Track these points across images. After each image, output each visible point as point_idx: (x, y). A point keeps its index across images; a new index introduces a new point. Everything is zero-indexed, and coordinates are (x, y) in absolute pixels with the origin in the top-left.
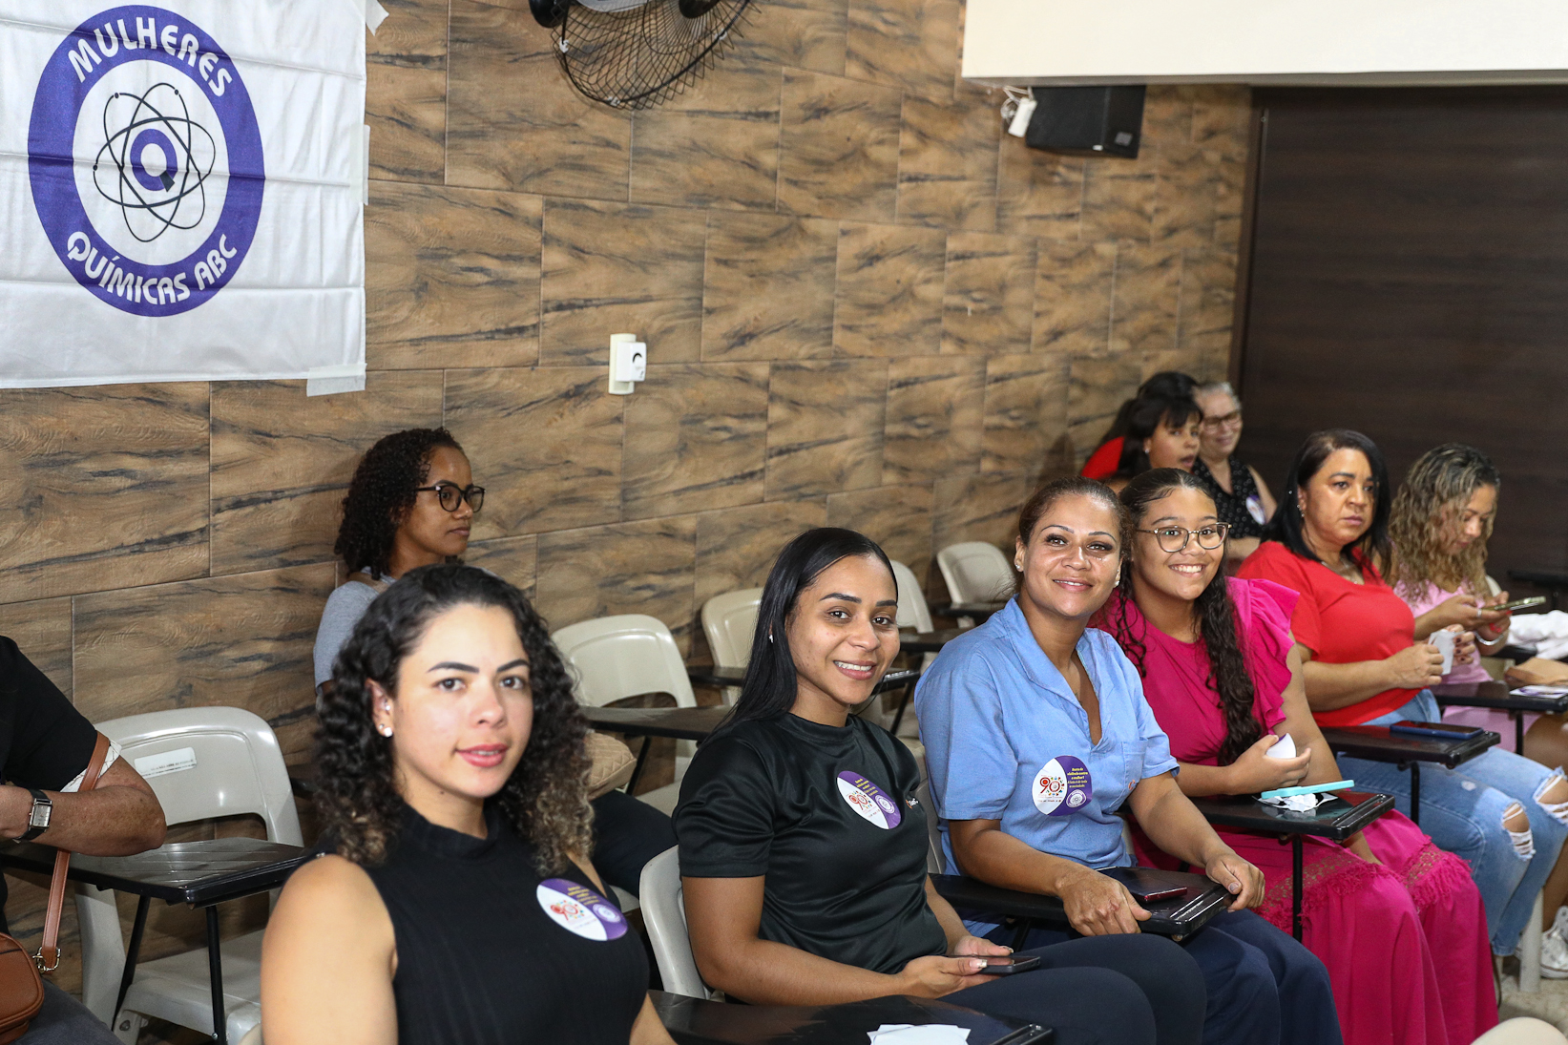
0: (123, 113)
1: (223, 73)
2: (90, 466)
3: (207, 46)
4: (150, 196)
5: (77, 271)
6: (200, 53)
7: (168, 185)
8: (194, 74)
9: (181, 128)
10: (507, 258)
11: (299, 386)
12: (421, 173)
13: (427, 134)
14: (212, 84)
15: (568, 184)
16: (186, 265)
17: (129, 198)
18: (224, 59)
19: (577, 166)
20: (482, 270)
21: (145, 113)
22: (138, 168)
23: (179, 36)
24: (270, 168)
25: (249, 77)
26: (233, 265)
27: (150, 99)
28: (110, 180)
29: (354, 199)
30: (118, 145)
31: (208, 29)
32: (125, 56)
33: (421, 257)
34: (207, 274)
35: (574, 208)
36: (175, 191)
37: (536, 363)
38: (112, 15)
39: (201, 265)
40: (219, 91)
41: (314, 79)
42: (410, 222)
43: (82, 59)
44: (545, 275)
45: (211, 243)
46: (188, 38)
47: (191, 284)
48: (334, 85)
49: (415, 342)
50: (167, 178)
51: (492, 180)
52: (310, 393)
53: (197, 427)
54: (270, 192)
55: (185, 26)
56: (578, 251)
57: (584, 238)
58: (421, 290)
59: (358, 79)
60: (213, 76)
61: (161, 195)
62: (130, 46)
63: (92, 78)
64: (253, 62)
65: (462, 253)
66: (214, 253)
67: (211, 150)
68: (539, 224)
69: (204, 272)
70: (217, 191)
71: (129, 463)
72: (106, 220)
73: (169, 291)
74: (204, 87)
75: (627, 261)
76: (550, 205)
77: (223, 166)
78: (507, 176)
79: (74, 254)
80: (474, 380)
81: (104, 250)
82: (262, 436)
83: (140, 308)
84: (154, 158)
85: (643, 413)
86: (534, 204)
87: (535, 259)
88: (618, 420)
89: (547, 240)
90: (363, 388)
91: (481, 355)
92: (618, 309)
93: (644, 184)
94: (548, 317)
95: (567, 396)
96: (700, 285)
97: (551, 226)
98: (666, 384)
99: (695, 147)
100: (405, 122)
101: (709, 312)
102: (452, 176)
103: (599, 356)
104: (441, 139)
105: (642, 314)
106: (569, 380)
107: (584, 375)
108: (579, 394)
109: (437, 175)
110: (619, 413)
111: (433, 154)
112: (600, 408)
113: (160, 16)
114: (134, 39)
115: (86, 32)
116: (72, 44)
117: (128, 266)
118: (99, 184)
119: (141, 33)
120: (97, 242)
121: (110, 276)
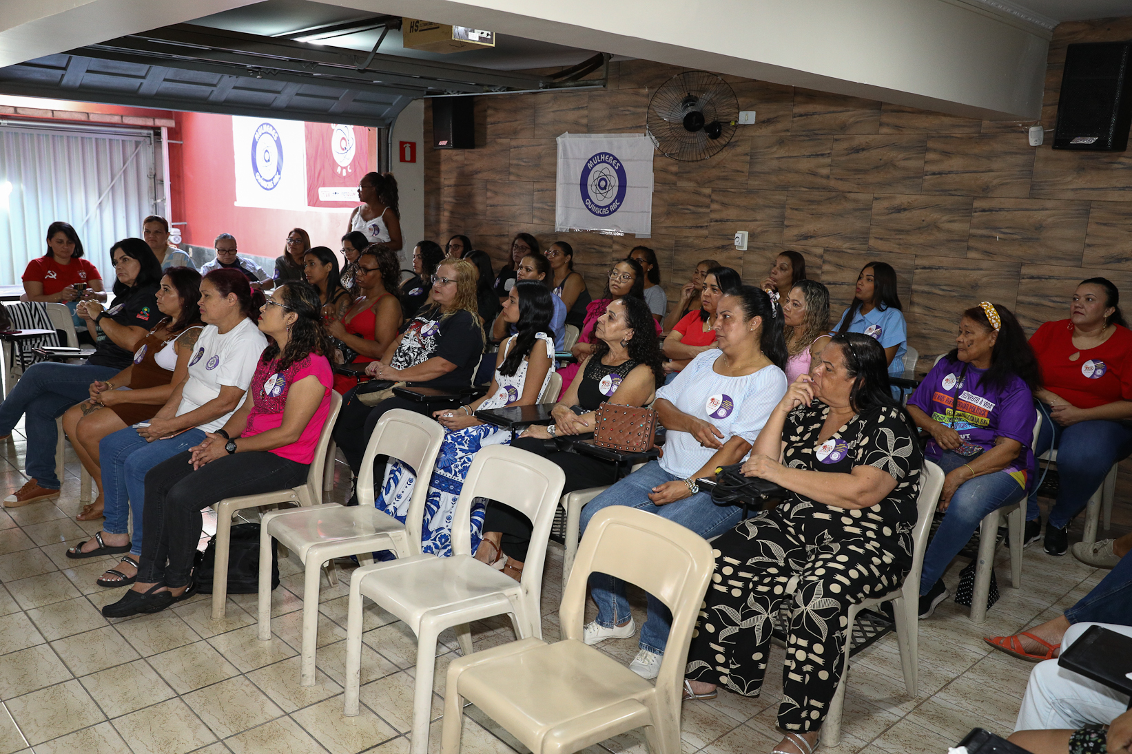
0: (596, 175)
1: (618, 164)
2: (588, 246)
3: (615, 158)
4: (602, 191)
5: (587, 206)
6: (613, 161)
7: (606, 189)
8: (611, 165)
9: (609, 177)
10: (697, 206)
11: (634, 235)
12: (669, 184)
13: (672, 173)
15: (721, 185)
16: (608, 206)
17: (598, 192)
18: (618, 161)
19: (725, 179)
20: (688, 209)
21: (602, 174)
22: (599, 185)
23: (609, 158)
25: (624, 165)
26: (618, 206)
27: (603, 171)
28: (594, 188)
29: (651, 190)
30: (596, 181)
31: (615, 155)
32: (598, 163)
33: (668, 205)
35: (724, 191)
36: (607, 190)
37: (707, 237)
38: (596, 155)
39: (611, 206)
40: (617, 168)
42: (666, 196)
43: (590, 165)
44: (711, 211)
45: (614, 201)
46: (611, 157)
47: (609, 209)
48: (644, 164)
49: (666, 227)
50: (605, 188)
51: (692, 184)
52: (636, 237)
53: (610, 241)
55: (610, 155)
56: (724, 204)
57: (726, 200)
58: (668, 214)
59: (651, 161)
60: (616, 165)
61: (604, 191)
62: (599, 161)
63: (592, 168)
64: (624, 160)
65: (682, 204)
66: (614, 204)
67: (614, 181)
68: (710, 196)
69: (612, 208)
70: (616, 190)
71: (596, 247)
72: (593, 196)
73: (605, 211)
74: (614, 167)
75: (746, 208)
76: (714, 191)
77: (617, 184)
78: (698, 183)
79: (587, 203)
80: (684, 239)
81: (593, 203)
82: (624, 245)
83: (599, 215)
84: (603, 183)
85: (752, 257)
86: (707, 191)
87: (708, 206)
88: (740, 258)
89: (712, 201)
90: (650, 237)
91: (687, 232)
92: (741, 223)
93: (754, 183)
94: (712, 224)
95: (719, 248)
96: (783, 217)
97: (714, 197)
98: (763, 249)
99: (780, 169)
100: (665, 171)
101: (787, 226)
102: (680, 184)
103: (732, 237)
104: (676, 174)
105: (752, 225)
106: (720, 243)
107: (726, 242)
108: (723, 248)
109: (675, 184)
110: (741, 256)
111: (673, 178)
112: (732, 253)
113: (606, 154)
114: (600, 159)
115: (591, 159)
116: (588, 162)
117: (596, 206)
118: (592, 190)
119: (602, 158)
120: (591, 201)
121: (594, 208)
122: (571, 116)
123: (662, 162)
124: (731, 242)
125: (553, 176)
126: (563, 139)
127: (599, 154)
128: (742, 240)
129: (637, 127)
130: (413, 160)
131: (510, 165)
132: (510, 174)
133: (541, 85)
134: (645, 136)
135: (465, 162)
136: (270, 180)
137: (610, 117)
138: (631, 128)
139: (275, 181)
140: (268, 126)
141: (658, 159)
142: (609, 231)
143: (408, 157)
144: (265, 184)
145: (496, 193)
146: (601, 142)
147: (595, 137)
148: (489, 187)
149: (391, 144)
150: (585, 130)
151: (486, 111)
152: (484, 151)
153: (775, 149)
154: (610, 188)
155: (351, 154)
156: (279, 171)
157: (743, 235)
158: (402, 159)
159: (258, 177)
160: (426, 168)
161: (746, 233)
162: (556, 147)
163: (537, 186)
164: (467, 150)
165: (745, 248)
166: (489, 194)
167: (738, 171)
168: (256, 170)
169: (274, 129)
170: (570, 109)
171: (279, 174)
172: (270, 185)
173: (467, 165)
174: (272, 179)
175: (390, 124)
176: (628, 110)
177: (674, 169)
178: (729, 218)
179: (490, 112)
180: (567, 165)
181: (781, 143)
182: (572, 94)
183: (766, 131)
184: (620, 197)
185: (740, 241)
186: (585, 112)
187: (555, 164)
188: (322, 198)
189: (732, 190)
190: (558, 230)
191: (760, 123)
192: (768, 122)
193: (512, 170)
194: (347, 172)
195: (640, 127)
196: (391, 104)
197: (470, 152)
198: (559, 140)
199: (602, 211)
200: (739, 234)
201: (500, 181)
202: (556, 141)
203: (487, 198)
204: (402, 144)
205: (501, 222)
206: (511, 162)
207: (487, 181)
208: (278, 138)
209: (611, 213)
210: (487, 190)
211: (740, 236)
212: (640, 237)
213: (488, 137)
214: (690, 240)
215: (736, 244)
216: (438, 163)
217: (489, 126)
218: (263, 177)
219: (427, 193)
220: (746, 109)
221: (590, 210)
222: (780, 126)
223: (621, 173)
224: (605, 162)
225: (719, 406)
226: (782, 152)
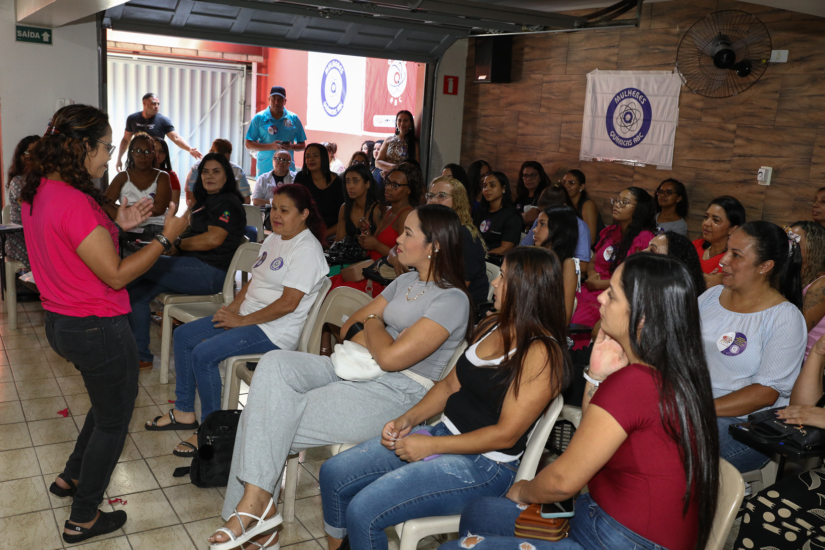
0: (623, 109)
1: (644, 99)
2: (610, 175)
3: (641, 94)
4: (626, 124)
5: (611, 138)
6: (639, 96)
8: (638, 100)
9: (634, 111)
10: (721, 141)
11: (655, 166)
12: (694, 119)
13: (697, 109)
14: (641, 102)
15: (747, 121)
16: (632, 138)
17: (622, 125)
18: (645, 96)
19: (752, 115)
20: (711, 144)
21: (628, 108)
22: (624, 118)
23: (636, 93)
24: (653, 118)
25: (650, 99)
26: (642, 139)
27: (629, 106)
28: (619, 120)
29: (675, 125)
30: (621, 115)
31: (642, 91)
32: (625, 98)
33: (692, 139)
34: (636, 140)
35: (750, 128)
36: (631, 123)
37: (729, 171)
38: (623, 91)
39: (635, 138)
40: (643, 103)
41: (665, 98)
42: (690, 131)
43: (617, 100)
44: (735, 146)
45: (638, 134)
46: (638, 93)
47: (633, 143)
48: (670, 99)
49: (687, 160)
50: (630, 121)
51: (717, 120)
52: (657, 168)
53: (631, 172)
54: (652, 123)
55: (637, 90)
56: (749, 140)
57: (751, 136)
58: (691, 148)
59: (677, 96)
60: (642, 100)
61: (629, 124)
62: (626, 96)
63: (619, 103)
64: (651, 96)
65: (705, 139)
66: (638, 136)
67: (639, 115)
68: (735, 132)
69: (635, 140)
70: (640, 123)
71: (617, 176)
72: (618, 129)
73: (629, 143)
74: (640, 102)
75: (772, 144)
76: (739, 126)
77: (642, 117)
78: (723, 119)
79: (611, 135)
80: (705, 173)
81: (617, 135)
82: (645, 176)
83: (623, 147)
84: (628, 117)
85: (775, 193)
86: (732, 127)
87: (732, 142)
88: (762, 193)
89: (737, 137)
90: (671, 169)
91: (708, 166)
92: (765, 158)
93: (782, 120)
94: (735, 158)
95: (740, 182)
96: (811, 154)
97: (739, 132)
98: (787, 185)
99: (811, 107)
100: (691, 106)
101: (814, 164)
102: (704, 119)
103: (755, 172)
104: (701, 110)
105: (777, 161)
106: (741, 177)
107: (748, 177)
108: (745, 182)
109: (700, 119)
110: (764, 191)
111: (698, 113)
112: (754, 188)
113: (633, 89)
114: (627, 94)
115: (618, 94)
116: (616, 97)
117: (620, 138)
118: (617, 122)
119: (629, 93)
120: (616, 133)
121: (617, 139)
122: (602, 54)
123: (688, 98)
124: (753, 177)
125: (582, 109)
126: (593, 75)
127: (627, 90)
128: (765, 175)
129: (665, 65)
130: (455, 92)
131: (542, 98)
132: (540, 106)
133: (576, 25)
134: (673, 73)
135: (502, 95)
136: (335, 108)
137: (640, 55)
138: (659, 66)
139: (339, 108)
140: (337, 62)
141: (684, 95)
142: (632, 162)
143: (450, 90)
144: (330, 111)
145: (527, 123)
146: (629, 78)
147: (623, 74)
148: (521, 118)
149: (437, 78)
150: (615, 66)
151: (523, 49)
152: (520, 85)
153: (806, 88)
154: (635, 121)
155: (403, 86)
156: (342, 101)
157: (767, 171)
158: (446, 91)
159: (325, 105)
160: (467, 100)
161: (770, 169)
162: (586, 82)
163: (566, 118)
164: (502, 84)
165: (768, 183)
166: (521, 124)
167: (766, 108)
168: (324, 99)
169: (341, 64)
170: (601, 48)
171: (343, 103)
172: (334, 112)
173: (502, 98)
174: (336, 108)
175: (437, 60)
176: (658, 49)
177: (700, 105)
178: (753, 153)
179: (526, 50)
180: (595, 99)
181: (814, 81)
182: (604, 34)
183: (799, 69)
184: (644, 130)
185: (763, 177)
186: (616, 50)
187: (584, 98)
188: (376, 124)
189: (759, 127)
190: (583, 159)
191: (792, 61)
192: (801, 60)
193: (543, 103)
194: (398, 102)
195: (669, 64)
196: (439, 42)
197: (506, 86)
198: (589, 76)
199: (625, 143)
200: (763, 169)
201: (531, 113)
202: (586, 77)
203: (518, 128)
204: (446, 78)
205: (530, 150)
206: (543, 95)
207: (519, 112)
208: (344, 72)
209: (634, 145)
210: (519, 120)
211: (764, 172)
212: (661, 168)
213: (523, 73)
214: (712, 173)
215: (759, 178)
216: (477, 96)
217: (524, 63)
218: (330, 105)
219: (465, 122)
220: (779, 47)
221: (614, 141)
222: (813, 65)
223: (647, 108)
224: (631, 97)
225: (731, 343)
226: (814, 91)
